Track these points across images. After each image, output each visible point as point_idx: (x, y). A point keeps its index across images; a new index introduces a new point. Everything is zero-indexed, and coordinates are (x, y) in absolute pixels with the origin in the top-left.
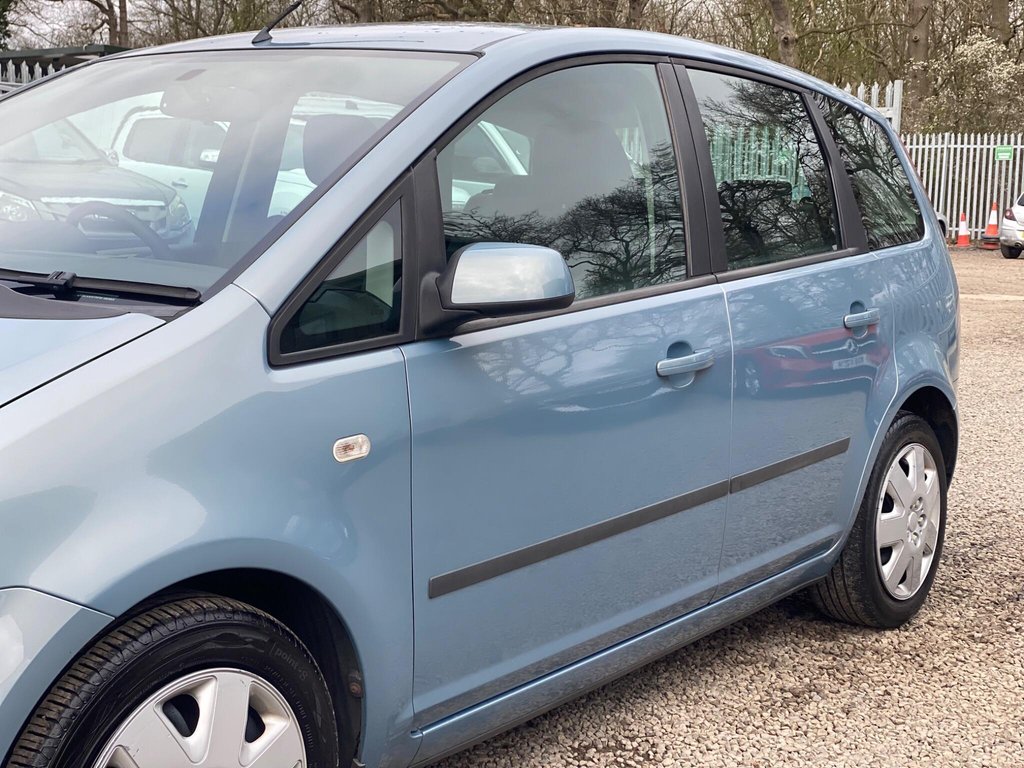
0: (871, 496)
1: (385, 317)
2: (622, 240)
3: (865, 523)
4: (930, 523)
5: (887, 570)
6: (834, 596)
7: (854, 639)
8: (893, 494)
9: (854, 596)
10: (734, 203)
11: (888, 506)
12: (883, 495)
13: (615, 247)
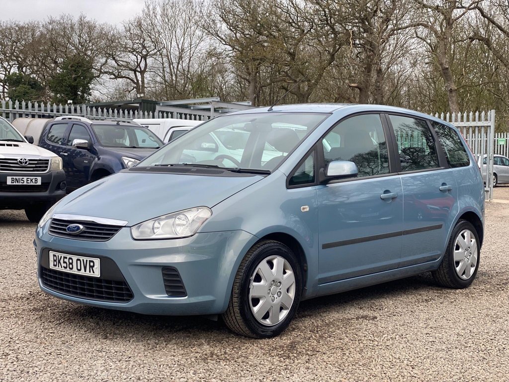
0: (451, 245)
1: (311, 179)
2: (371, 168)
3: (449, 252)
4: (473, 256)
5: (458, 269)
6: (441, 277)
7: (448, 291)
8: (459, 245)
9: (447, 276)
10: (413, 156)
11: (458, 248)
12: (456, 244)
13: (369, 170)
